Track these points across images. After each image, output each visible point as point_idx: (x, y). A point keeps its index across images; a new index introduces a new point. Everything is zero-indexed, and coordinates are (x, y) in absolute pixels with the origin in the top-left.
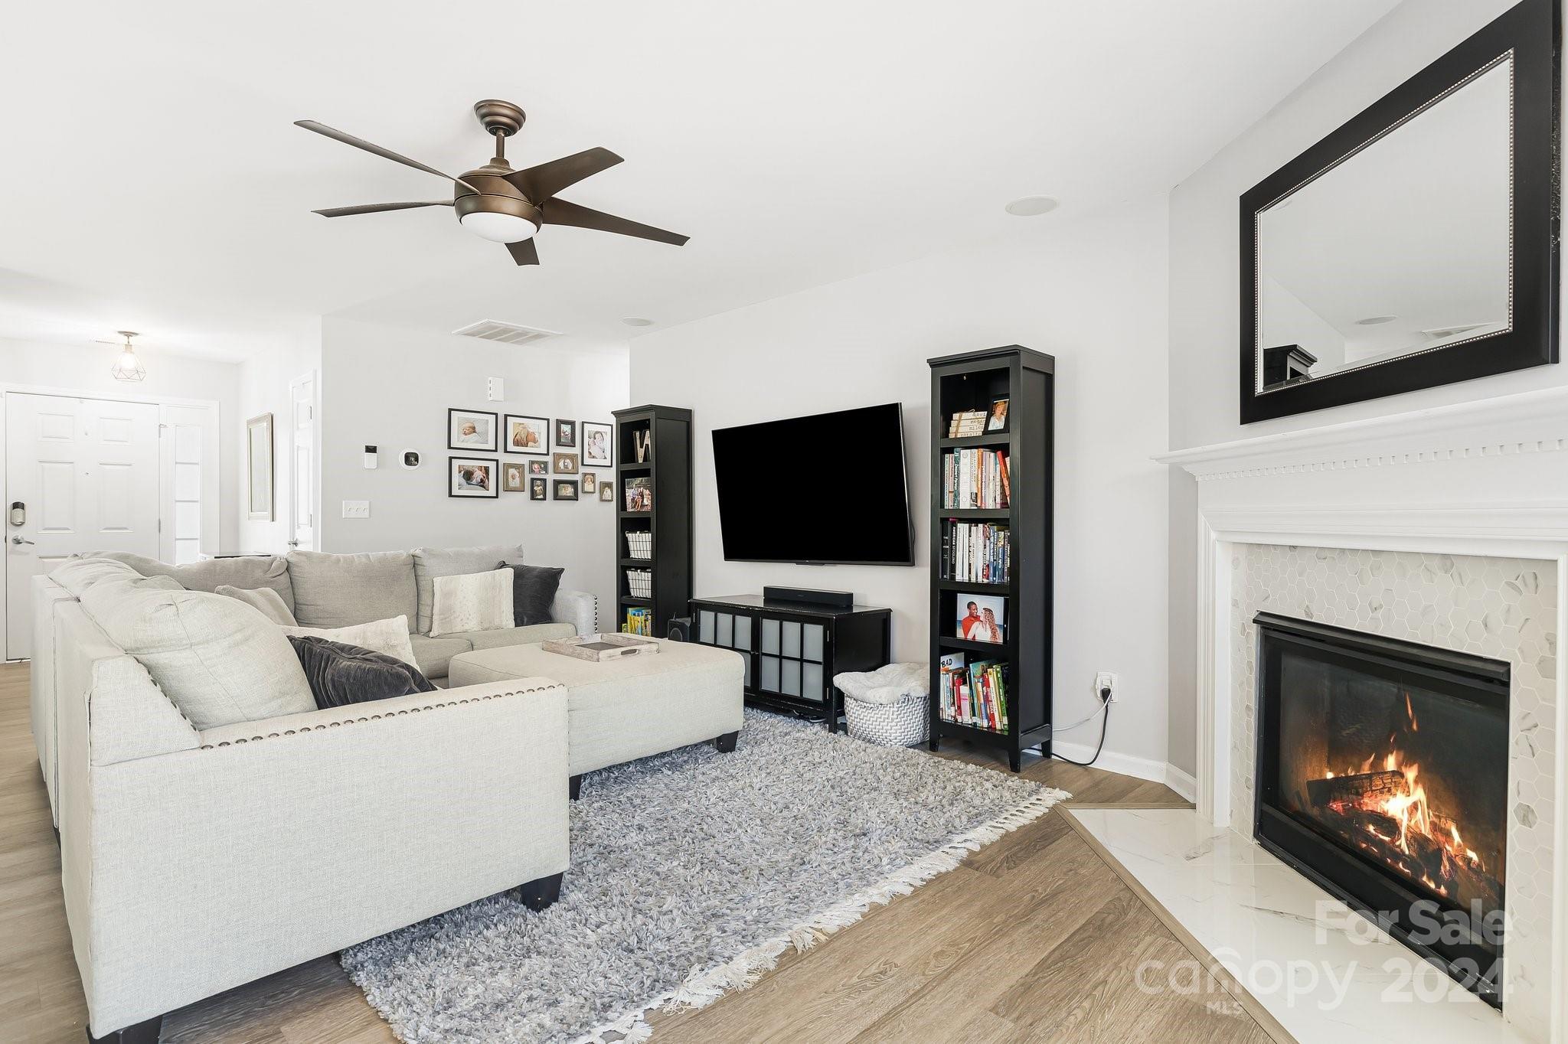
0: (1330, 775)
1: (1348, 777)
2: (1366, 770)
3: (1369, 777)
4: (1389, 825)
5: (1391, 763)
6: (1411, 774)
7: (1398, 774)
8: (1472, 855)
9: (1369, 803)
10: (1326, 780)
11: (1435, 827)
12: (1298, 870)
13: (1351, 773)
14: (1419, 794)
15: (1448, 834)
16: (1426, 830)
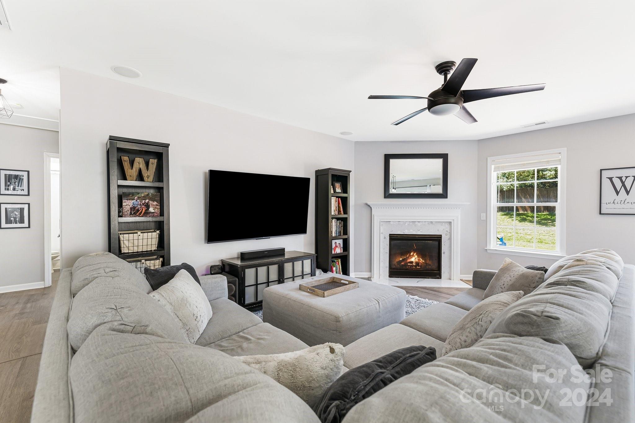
0: (401, 259)
1: (405, 258)
2: (408, 256)
3: (408, 257)
4: (412, 262)
5: (412, 254)
6: (415, 254)
7: (413, 255)
8: (423, 261)
9: (409, 261)
10: (401, 260)
11: (418, 260)
12: (396, 277)
13: (405, 257)
14: (416, 256)
15: (420, 260)
16: (417, 261)
